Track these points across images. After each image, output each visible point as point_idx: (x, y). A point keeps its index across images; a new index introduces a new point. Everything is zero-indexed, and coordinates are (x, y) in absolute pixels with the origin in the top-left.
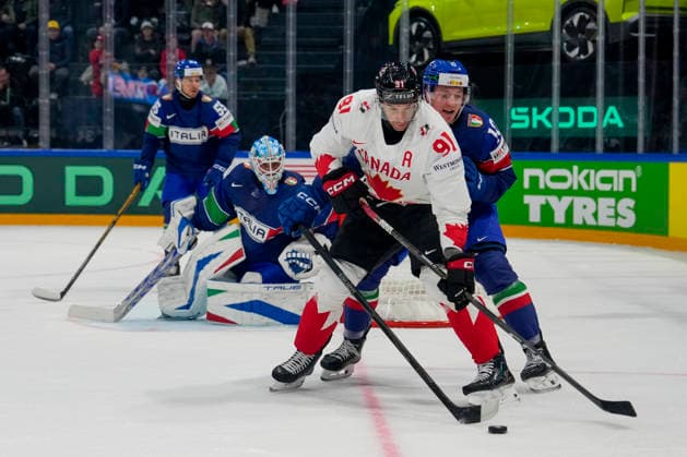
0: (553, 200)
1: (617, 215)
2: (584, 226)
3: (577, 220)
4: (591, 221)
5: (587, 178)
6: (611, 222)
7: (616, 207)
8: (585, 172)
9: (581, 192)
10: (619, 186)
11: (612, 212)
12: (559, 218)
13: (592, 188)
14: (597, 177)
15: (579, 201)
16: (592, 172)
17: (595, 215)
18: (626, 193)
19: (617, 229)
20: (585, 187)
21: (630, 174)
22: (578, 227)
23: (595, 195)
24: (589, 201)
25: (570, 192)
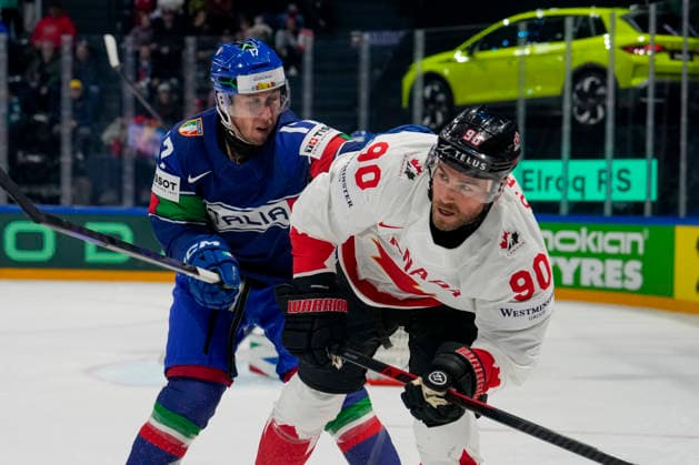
0: (561, 262)
1: (624, 277)
2: (592, 287)
3: (585, 281)
4: (598, 283)
5: (595, 241)
6: (618, 284)
7: (622, 270)
8: (593, 234)
9: (588, 254)
10: (626, 249)
11: (619, 274)
12: (568, 279)
13: (600, 250)
14: (604, 240)
15: (587, 263)
16: (600, 235)
17: (603, 277)
18: (634, 255)
19: (623, 290)
20: (593, 249)
21: (638, 237)
22: (586, 288)
23: (603, 257)
24: (597, 263)
25: (578, 254)
